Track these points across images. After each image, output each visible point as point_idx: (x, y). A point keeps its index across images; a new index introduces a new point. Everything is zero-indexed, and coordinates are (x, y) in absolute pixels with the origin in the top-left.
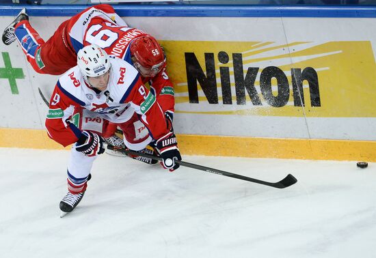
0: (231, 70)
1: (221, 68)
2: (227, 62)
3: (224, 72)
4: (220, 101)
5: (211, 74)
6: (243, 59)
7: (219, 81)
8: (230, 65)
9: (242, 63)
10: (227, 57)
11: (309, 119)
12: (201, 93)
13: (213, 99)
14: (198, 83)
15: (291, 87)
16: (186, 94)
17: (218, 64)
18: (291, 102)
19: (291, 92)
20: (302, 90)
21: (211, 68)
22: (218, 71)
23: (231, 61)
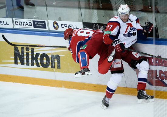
0: (30, 53)
1: (26, 53)
2: (29, 51)
3: (28, 54)
4: (25, 64)
5: (22, 55)
6: (35, 50)
7: (25, 57)
8: (30, 52)
9: (34, 52)
10: (29, 49)
11: (56, 73)
12: (19, 61)
13: (23, 63)
14: (18, 57)
15: (50, 61)
16: (14, 61)
17: (25, 51)
18: (50, 67)
19: (50, 63)
20: (54, 62)
21: (23, 53)
22: (25, 54)
23: (30, 51)
